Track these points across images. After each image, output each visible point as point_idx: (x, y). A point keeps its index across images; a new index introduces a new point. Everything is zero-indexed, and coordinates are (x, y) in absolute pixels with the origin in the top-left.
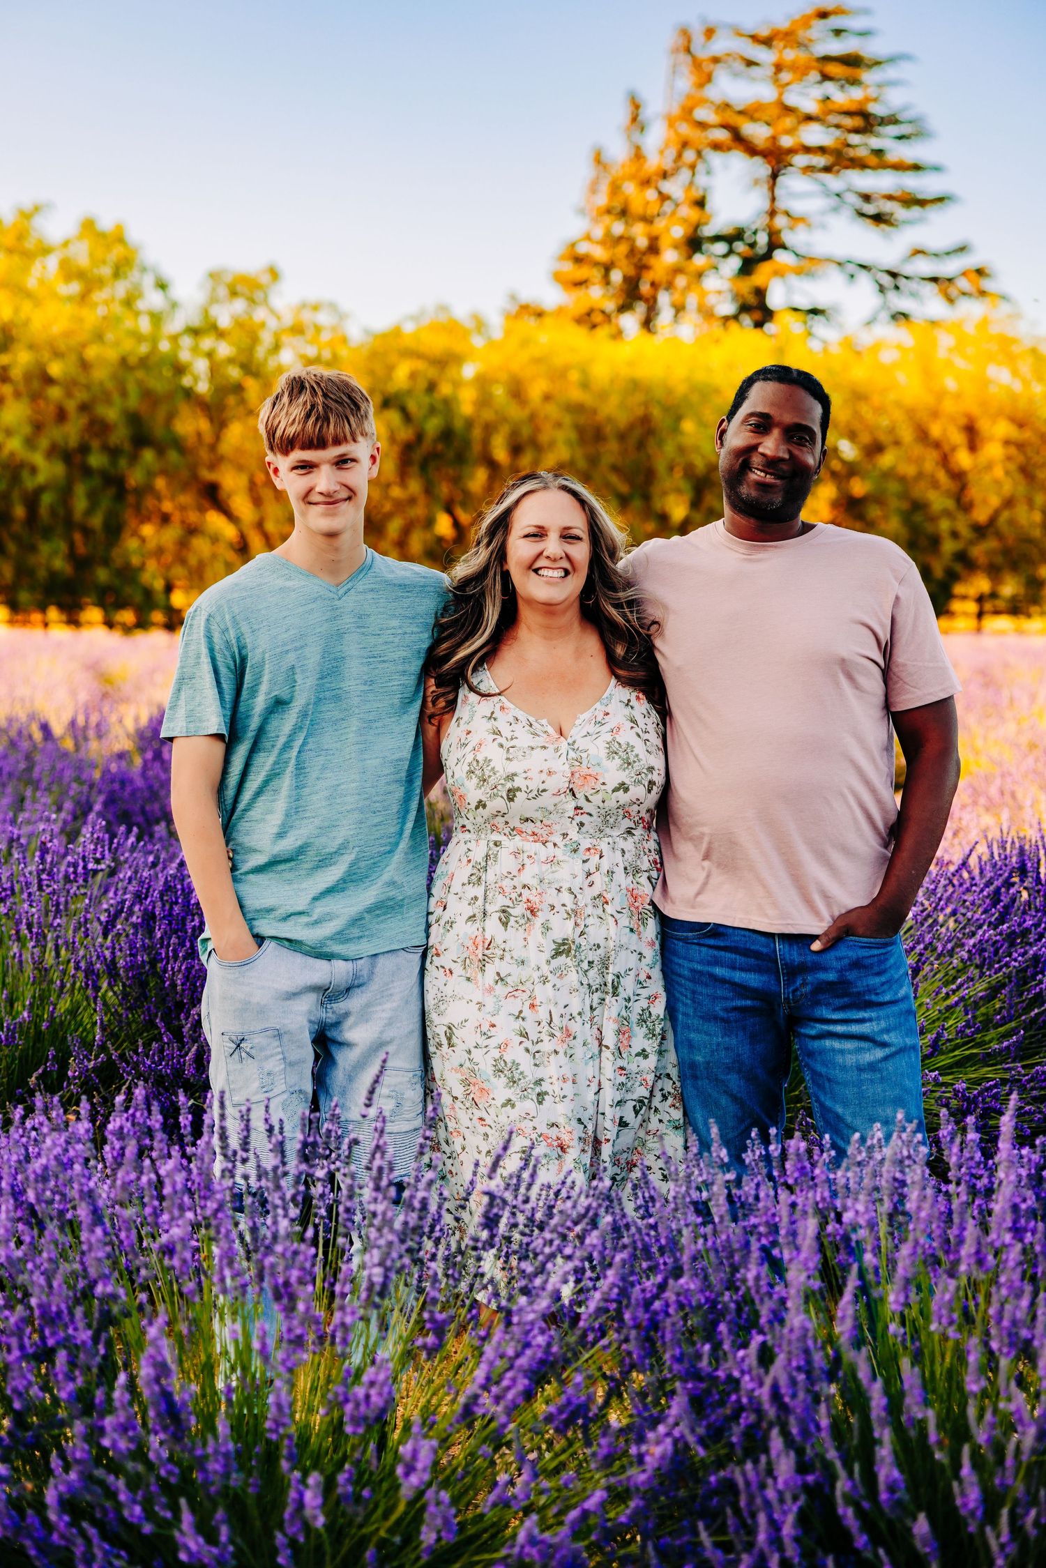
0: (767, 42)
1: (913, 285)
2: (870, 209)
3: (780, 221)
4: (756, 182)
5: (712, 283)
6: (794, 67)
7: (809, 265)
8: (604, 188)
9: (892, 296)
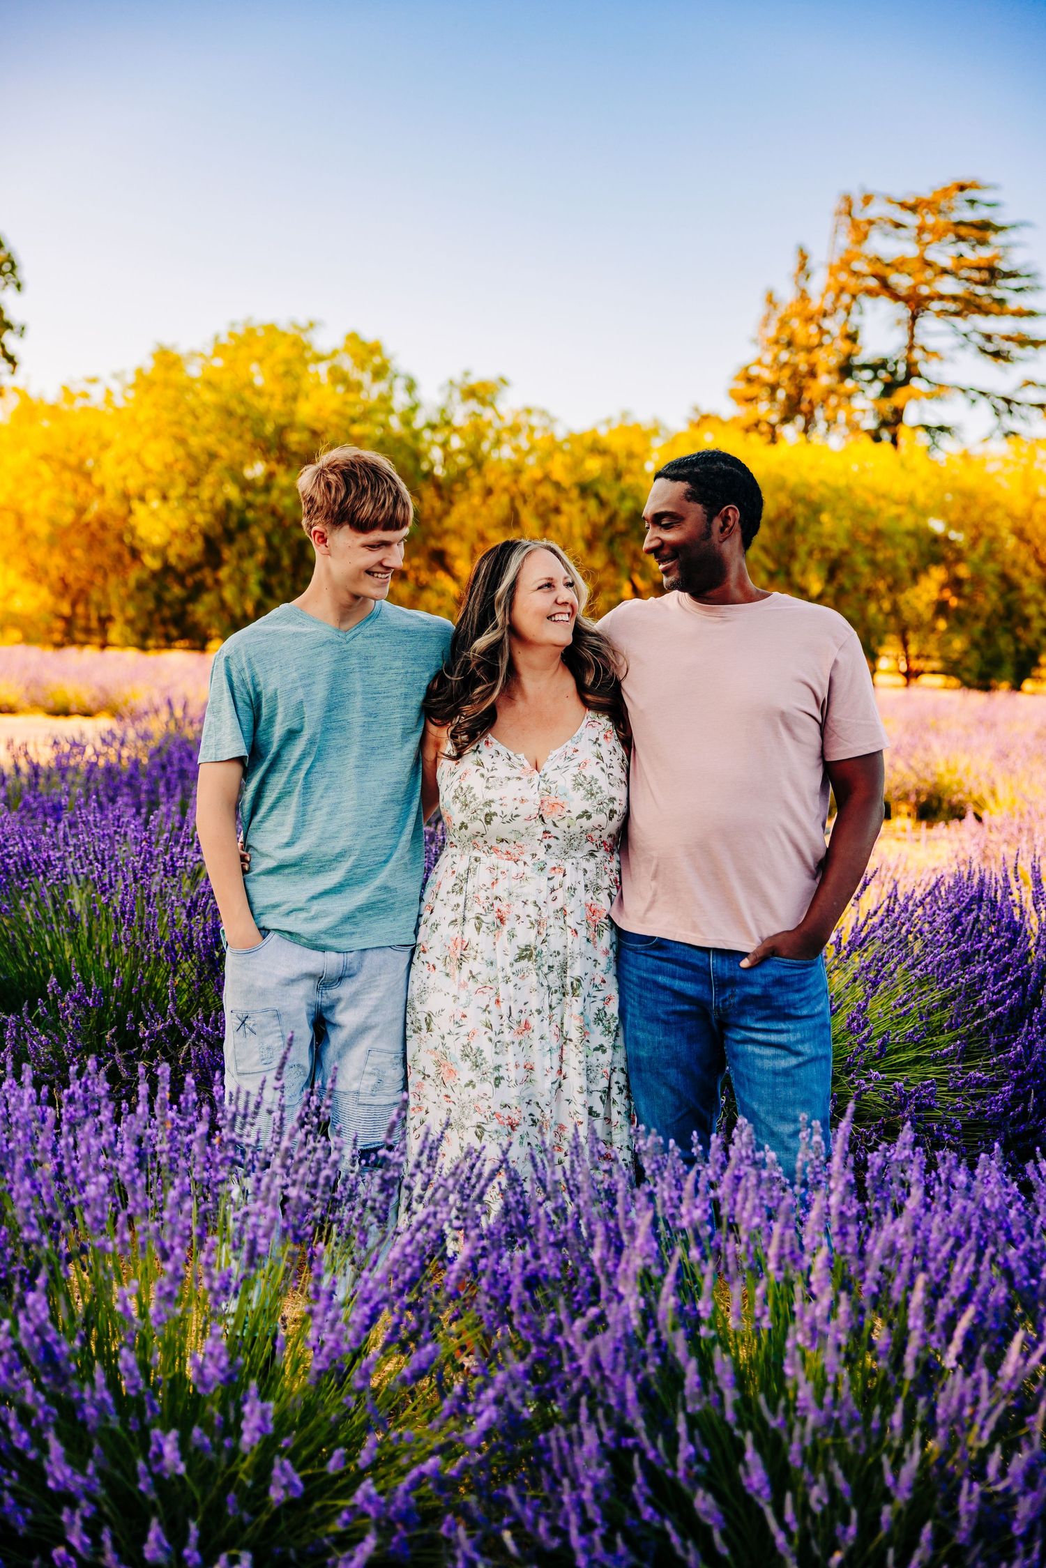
0: (913, 209)
1: (1023, 410)
2: (990, 347)
3: (917, 355)
4: (899, 322)
5: (859, 403)
6: (933, 230)
7: (939, 390)
8: (774, 324)
9: (1006, 418)
